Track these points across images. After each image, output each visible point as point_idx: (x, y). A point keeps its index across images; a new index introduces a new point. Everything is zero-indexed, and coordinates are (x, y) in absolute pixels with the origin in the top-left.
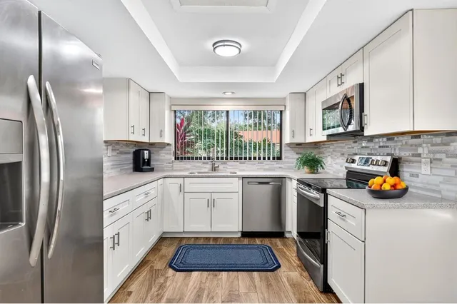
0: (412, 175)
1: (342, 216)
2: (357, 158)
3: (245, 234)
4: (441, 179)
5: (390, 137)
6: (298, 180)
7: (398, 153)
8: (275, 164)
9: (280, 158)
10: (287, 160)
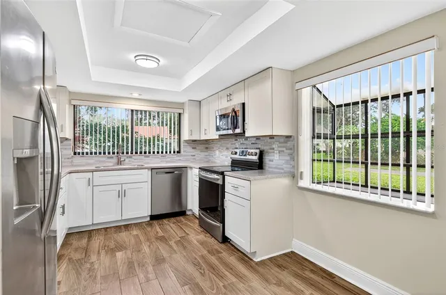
0: (270, 161)
1: (236, 188)
2: (238, 151)
3: (153, 218)
4: (283, 162)
5: (258, 138)
6: (200, 168)
7: (262, 148)
8: (176, 157)
9: (179, 152)
10: (185, 153)
